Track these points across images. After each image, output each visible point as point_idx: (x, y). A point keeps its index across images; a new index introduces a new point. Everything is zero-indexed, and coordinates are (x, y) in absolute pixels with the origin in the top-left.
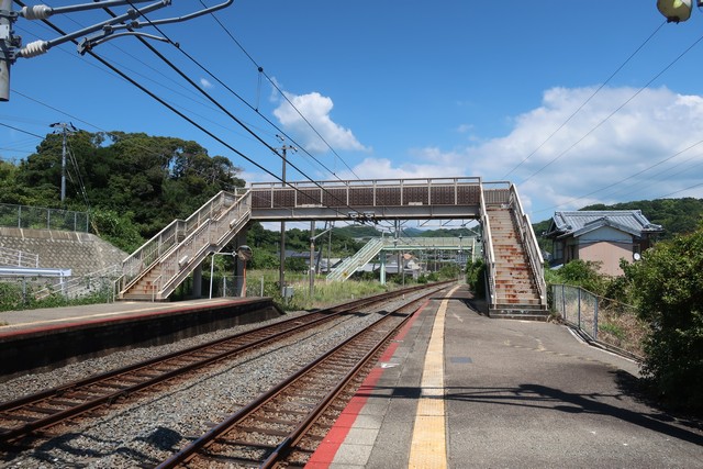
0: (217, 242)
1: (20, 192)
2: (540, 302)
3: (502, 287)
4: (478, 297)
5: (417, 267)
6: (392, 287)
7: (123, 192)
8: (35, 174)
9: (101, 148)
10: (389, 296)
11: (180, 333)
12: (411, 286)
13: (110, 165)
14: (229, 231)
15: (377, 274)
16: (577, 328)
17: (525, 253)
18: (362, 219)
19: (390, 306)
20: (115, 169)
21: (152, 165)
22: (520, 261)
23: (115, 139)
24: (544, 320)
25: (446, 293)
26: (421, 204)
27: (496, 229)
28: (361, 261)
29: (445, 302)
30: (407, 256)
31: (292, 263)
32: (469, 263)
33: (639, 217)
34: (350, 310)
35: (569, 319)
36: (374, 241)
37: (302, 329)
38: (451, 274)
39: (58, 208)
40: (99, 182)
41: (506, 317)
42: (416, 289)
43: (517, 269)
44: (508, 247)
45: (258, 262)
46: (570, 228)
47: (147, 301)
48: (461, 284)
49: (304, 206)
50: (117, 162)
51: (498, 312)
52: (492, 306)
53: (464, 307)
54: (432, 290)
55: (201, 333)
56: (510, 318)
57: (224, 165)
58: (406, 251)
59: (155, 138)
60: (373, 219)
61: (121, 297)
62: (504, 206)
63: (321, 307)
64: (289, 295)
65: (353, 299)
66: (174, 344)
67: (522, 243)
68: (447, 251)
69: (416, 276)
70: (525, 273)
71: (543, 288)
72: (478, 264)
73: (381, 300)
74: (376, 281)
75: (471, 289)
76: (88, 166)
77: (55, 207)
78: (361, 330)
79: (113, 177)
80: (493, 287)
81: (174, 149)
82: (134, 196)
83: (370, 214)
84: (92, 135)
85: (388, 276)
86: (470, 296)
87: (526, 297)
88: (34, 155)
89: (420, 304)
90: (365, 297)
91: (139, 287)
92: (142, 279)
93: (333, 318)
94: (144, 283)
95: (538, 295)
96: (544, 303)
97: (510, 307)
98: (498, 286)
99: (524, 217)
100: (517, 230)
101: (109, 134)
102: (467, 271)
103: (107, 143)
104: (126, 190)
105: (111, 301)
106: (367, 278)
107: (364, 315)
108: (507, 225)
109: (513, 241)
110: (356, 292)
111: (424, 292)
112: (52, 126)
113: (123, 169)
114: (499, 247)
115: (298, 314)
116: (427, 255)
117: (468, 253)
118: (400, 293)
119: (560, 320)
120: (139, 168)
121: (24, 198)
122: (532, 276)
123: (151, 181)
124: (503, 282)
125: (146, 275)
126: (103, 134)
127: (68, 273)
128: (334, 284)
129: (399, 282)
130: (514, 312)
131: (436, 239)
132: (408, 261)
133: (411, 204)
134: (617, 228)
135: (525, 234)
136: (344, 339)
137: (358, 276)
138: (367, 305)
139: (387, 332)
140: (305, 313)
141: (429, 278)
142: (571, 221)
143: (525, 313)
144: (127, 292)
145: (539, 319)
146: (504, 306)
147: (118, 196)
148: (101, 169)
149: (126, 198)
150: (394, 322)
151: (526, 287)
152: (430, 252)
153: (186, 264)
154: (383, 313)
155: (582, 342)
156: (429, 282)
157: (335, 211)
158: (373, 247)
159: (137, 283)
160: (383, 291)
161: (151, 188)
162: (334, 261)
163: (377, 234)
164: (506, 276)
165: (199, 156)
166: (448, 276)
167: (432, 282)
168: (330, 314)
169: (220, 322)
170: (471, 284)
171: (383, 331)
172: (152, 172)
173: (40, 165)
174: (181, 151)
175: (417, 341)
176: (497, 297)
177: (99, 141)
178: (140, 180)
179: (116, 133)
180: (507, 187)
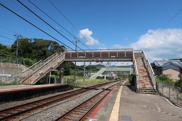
0: (53, 67)
1: (6, 53)
2: (153, 88)
3: (141, 83)
4: (132, 85)
5: (115, 76)
6: (108, 81)
7: (36, 54)
8: (13, 49)
9: (31, 43)
10: (107, 84)
11: (34, 96)
12: (113, 81)
13: (33, 47)
14: (57, 64)
15: (104, 77)
16: (169, 99)
17: (147, 72)
18: (97, 61)
19: (106, 87)
20: (34, 48)
21: (44, 47)
22: (146, 74)
23: (35, 40)
24: (155, 94)
25: (123, 83)
26: (115, 57)
27: (138, 64)
28: (99, 74)
29: (122, 86)
30: (112, 73)
31: (81, 74)
32: (129, 75)
33: (179, 62)
34: (94, 88)
35: (164, 94)
36: (103, 68)
37: (77, 94)
38: (124, 77)
39: (15, 57)
40: (30, 52)
41: (142, 93)
42: (114, 82)
43: (145, 77)
44: (142, 70)
45: (71, 74)
46: (159, 65)
47: (28, 84)
48: (126, 81)
49: (80, 57)
50: (35, 46)
51: (139, 91)
52: (137, 89)
53: (128, 88)
54: (119, 82)
55: (42, 96)
56: (143, 93)
57: (63, 48)
58: (112, 71)
59: (45, 40)
60: (100, 61)
61: (21, 83)
62: (140, 58)
63: (85, 87)
64: (76, 83)
65: (96, 84)
66: (31, 100)
67: (146, 69)
68: (123, 71)
69: (114, 78)
70: (148, 78)
71: (154, 83)
72: (132, 75)
73: (104, 85)
74: (103, 79)
75: (130, 82)
76: (27, 47)
77: (14, 57)
78: (95, 95)
79: (33, 50)
80: (138, 82)
81: (50, 43)
82: (38, 55)
83: (99, 59)
84: (29, 39)
85: (107, 78)
86: (130, 84)
87: (149, 86)
88: (13, 44)
89: (115, 86)
90: (100, 84)
91: (27, 80)
92: (28, 78)
93: (88, 90)
94: (28, 79)
95: (153, 86)
96: (155, 88)
97: (143, 89)
98: (139, 82)
99: (147, 61)
100: (144, 64)
101: (34, 39)
102: (128, 77)
103: (33, 41)
104: (37, 53)
105: (17, 84)
106: (101, 78)
107: (97, 89)
108: (141, 63)
109: (143, 68)
110: (97, 82)
111: (116, 83)
112: (15, 35)
113: (36, 48)
114: (139, 70)
115: (78, 89)
116: (118, 73)
117: (129, 72)
118: (109, 83)
119: (161, 94)
120: (40, 48)
121: (6, 55)
122: (150, 79)
123: (43, 51)
124: (141, 81)
125: (30, 77)
126: (32, 39)
127: (10, 76)
128: (92, 80)
129: (110, 80)
130: (145, 91)
131: (120, 68)
132: (113, 74)
133: (112, 57)
134: (174, 65)
135: (147, 66)
136: (88, 98)
137: (98, 78)
138: (99, 86)
139: (103, 96)
140: (80, 89)
141: (118, 79)
142: (159, 63)
143: (148, 92)
144: (23, 81)
145: (153, 94)
146: (141, 89)
147: (34, 55)
148: (30, 48)
149: (36, 56)
150: (106, 92)
151: (148, 83)
152: (119, 72)
153: (42, 73)
154: (103, 89)
155: (172, 104)
156: (118, 80)
157: (89, 58)
158: (103, 70)
159: (27, 79)
160: (105, 82)
161: (43, 53)
162: (93, 74)
163: (104, 66)
164: (141, 79)
165: (56, 45)
166: (124, 78)
167: (119, 80)
168: (88, 89)
169: (50, 92)
170: (130, 81)
171: (102, 96)
172: (43, 49)
173: (14, 47)
174: (52, 44)
175: (109, 104)
176: (139, 86)
177: (31, 41)
178: (40, 51)
179: (35, 39)
180: (141, 52)
